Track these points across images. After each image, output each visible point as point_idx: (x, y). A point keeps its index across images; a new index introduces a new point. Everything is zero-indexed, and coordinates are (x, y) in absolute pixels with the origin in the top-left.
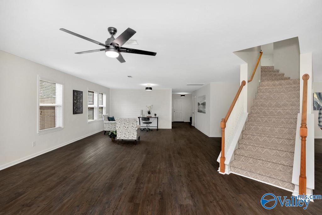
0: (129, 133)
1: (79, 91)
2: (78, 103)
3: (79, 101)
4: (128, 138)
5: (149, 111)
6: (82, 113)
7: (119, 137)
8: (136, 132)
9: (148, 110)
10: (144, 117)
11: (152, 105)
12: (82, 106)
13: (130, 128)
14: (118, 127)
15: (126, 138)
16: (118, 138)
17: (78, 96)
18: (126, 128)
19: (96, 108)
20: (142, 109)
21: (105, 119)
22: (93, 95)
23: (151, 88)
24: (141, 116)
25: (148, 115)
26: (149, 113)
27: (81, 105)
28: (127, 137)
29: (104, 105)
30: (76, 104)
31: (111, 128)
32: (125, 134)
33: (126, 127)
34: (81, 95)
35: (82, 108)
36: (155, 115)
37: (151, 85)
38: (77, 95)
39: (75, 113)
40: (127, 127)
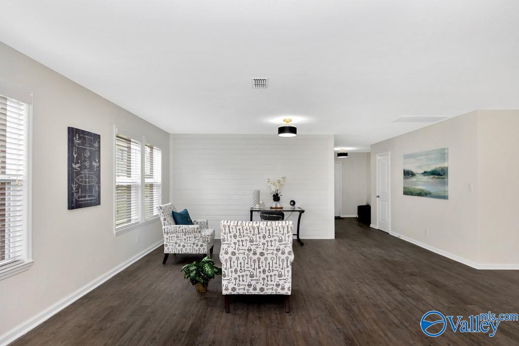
0: (264, 271)
1: (89, 134)
2: (86, 171)
3: (87, 164)
4: (262, 289)
5: (277, 194)
6: (98, 203)
7: (230, 286)
8: (290, 269)
9: (273, 189)
10: (263, 208)
11: (284, 178)
12: (99, 182)
13: (269, 256)
14: (226, 253)
15: (255, 289)
16: (227, 289)
17: (85, 150)
18: (255, 257)
19: (136, 187)
20: (258, 189)
21: (165, 219)
22: (129, 148)
23: (293, 130)
24: (257, 207)
25: (274, 204)
26: (276, 198)
27: (95, 178)
28: (259, 286)
29: (157, 178)
30: (78, 173)
31: (184, 246)
32: (252, 276)
33: (255, 254)
34: (96, 145)
35: (99, 187)
36: (293, 203)
37: (294, 120)
38: (83, 144)
39: (74, 204)
40: (259, 251)
